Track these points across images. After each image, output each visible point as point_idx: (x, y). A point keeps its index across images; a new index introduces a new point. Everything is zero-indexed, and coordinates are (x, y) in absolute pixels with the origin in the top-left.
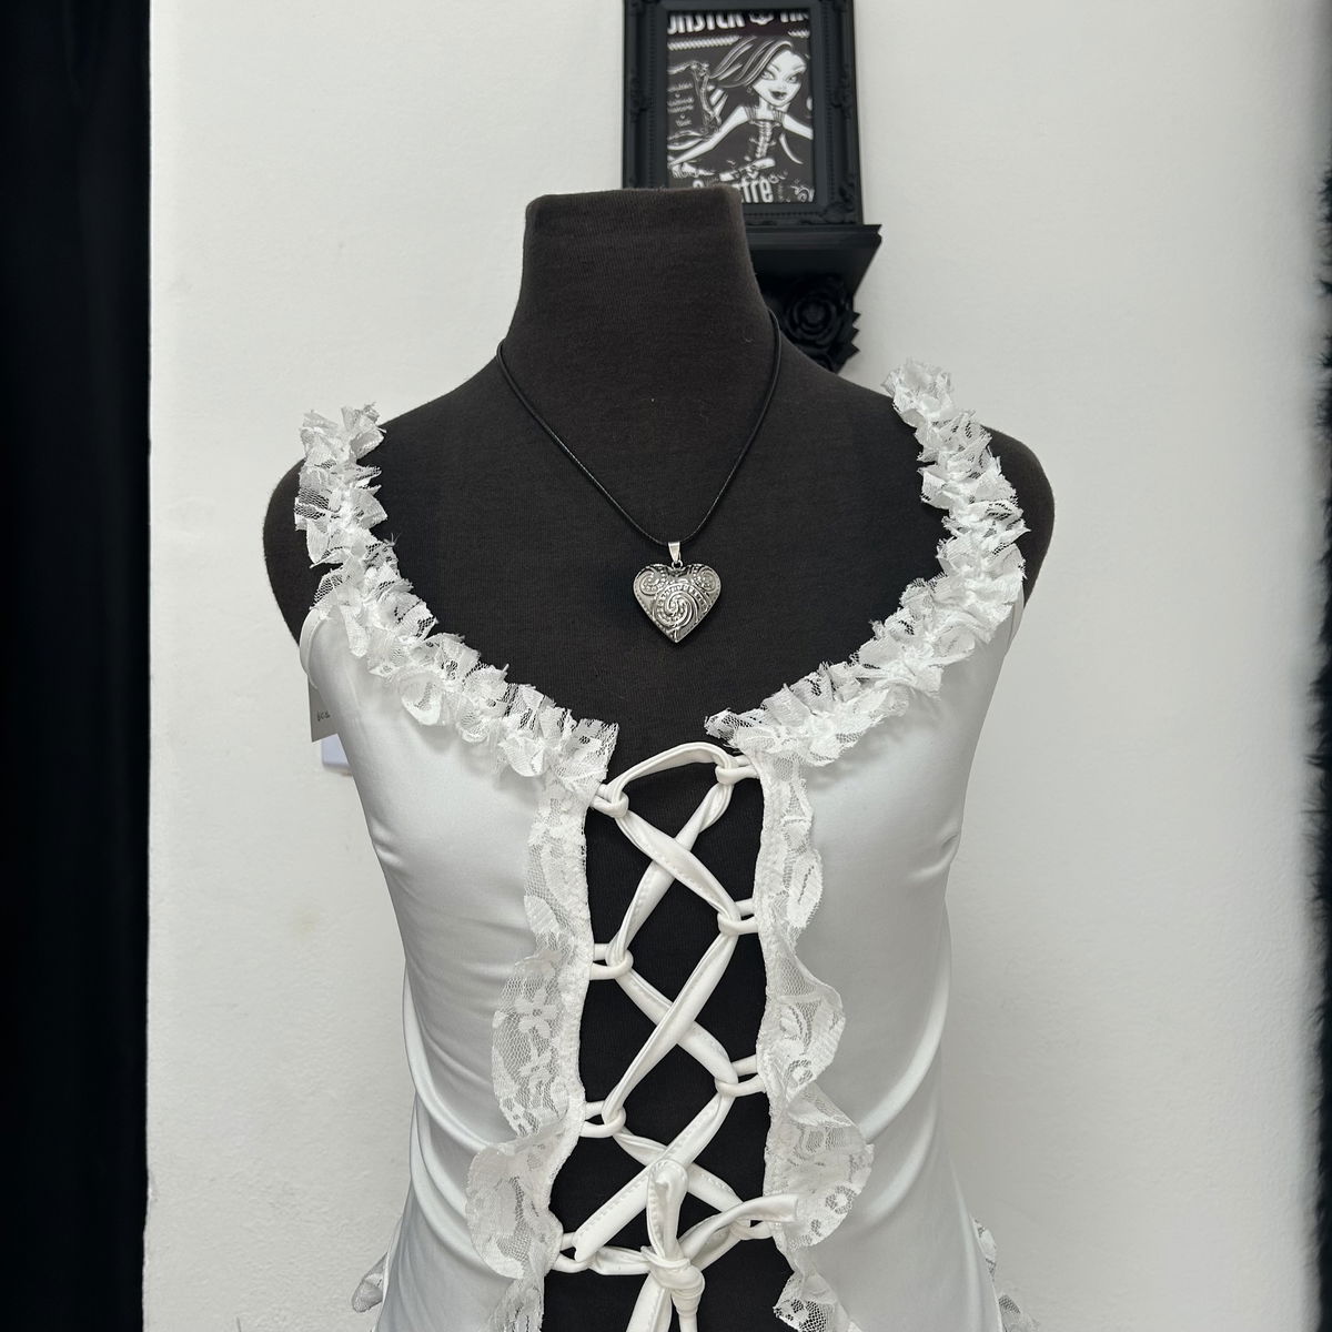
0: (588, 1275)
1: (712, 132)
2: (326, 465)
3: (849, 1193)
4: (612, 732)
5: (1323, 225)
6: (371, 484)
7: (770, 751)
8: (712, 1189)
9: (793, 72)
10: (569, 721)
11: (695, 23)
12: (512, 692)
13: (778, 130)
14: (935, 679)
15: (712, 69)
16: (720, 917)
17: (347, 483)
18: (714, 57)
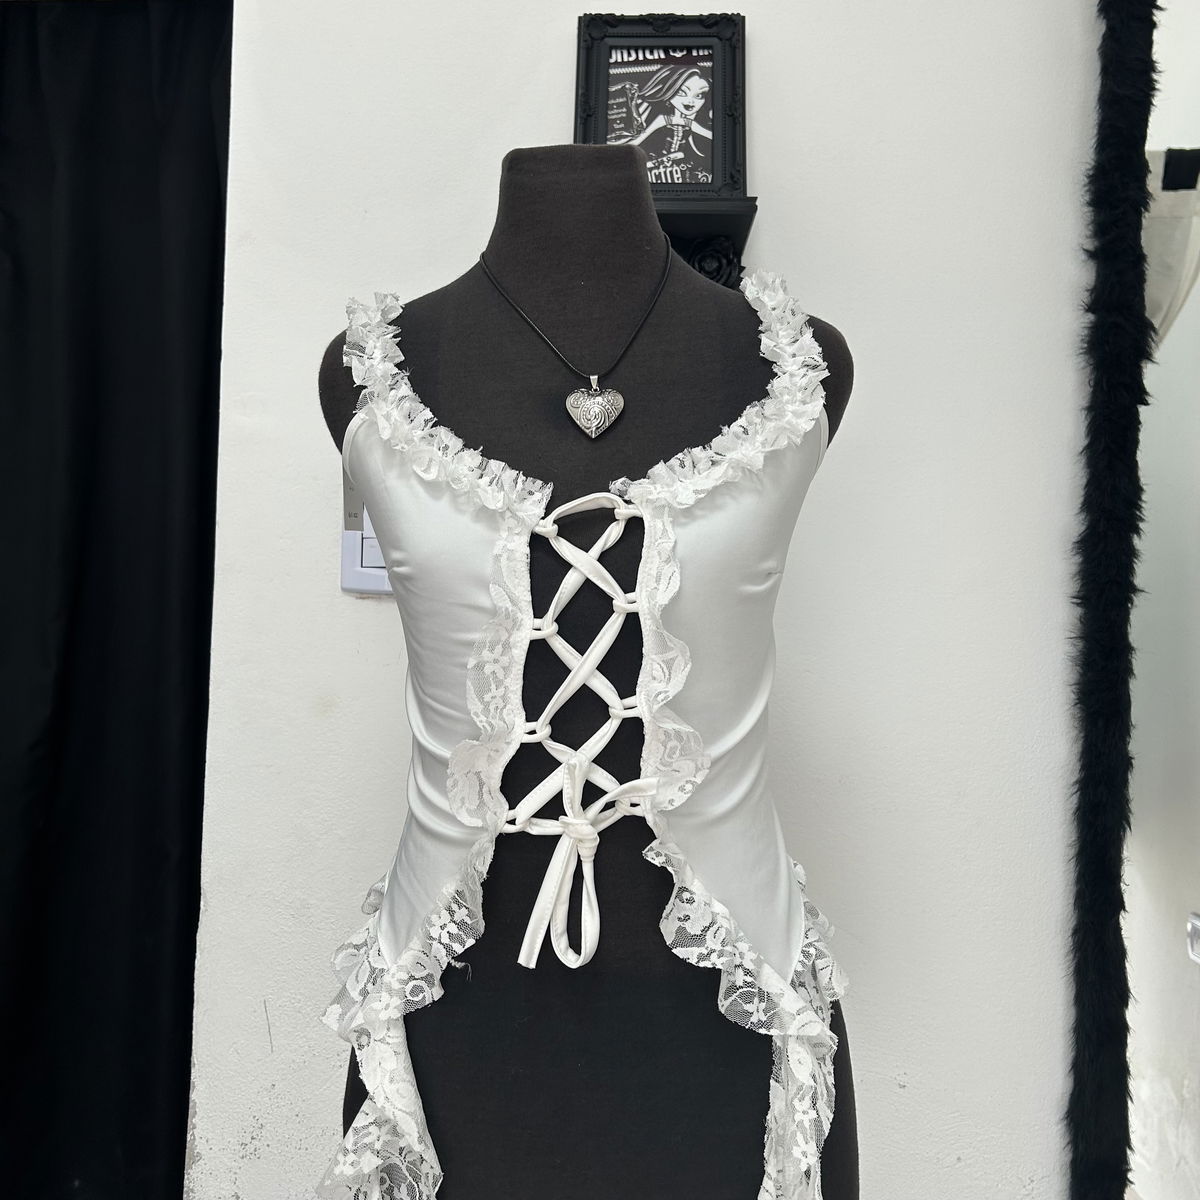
0: (523, 835)
1: (639, 133)
2: (364, 326)
3: (693, 783)
4: (549, 490)
5: (1087, 209)
6: (395, 337)
7: (650, 497)
8: (603, 779)
9: (701, 91)
10: (522, 478)
11: (629, 55)
12: (484, 463)
13: (688, 133)
14: (759, 462)
15: (640, 89)
16: (614, 602)
17: (378, 338)
18: (643, 79)
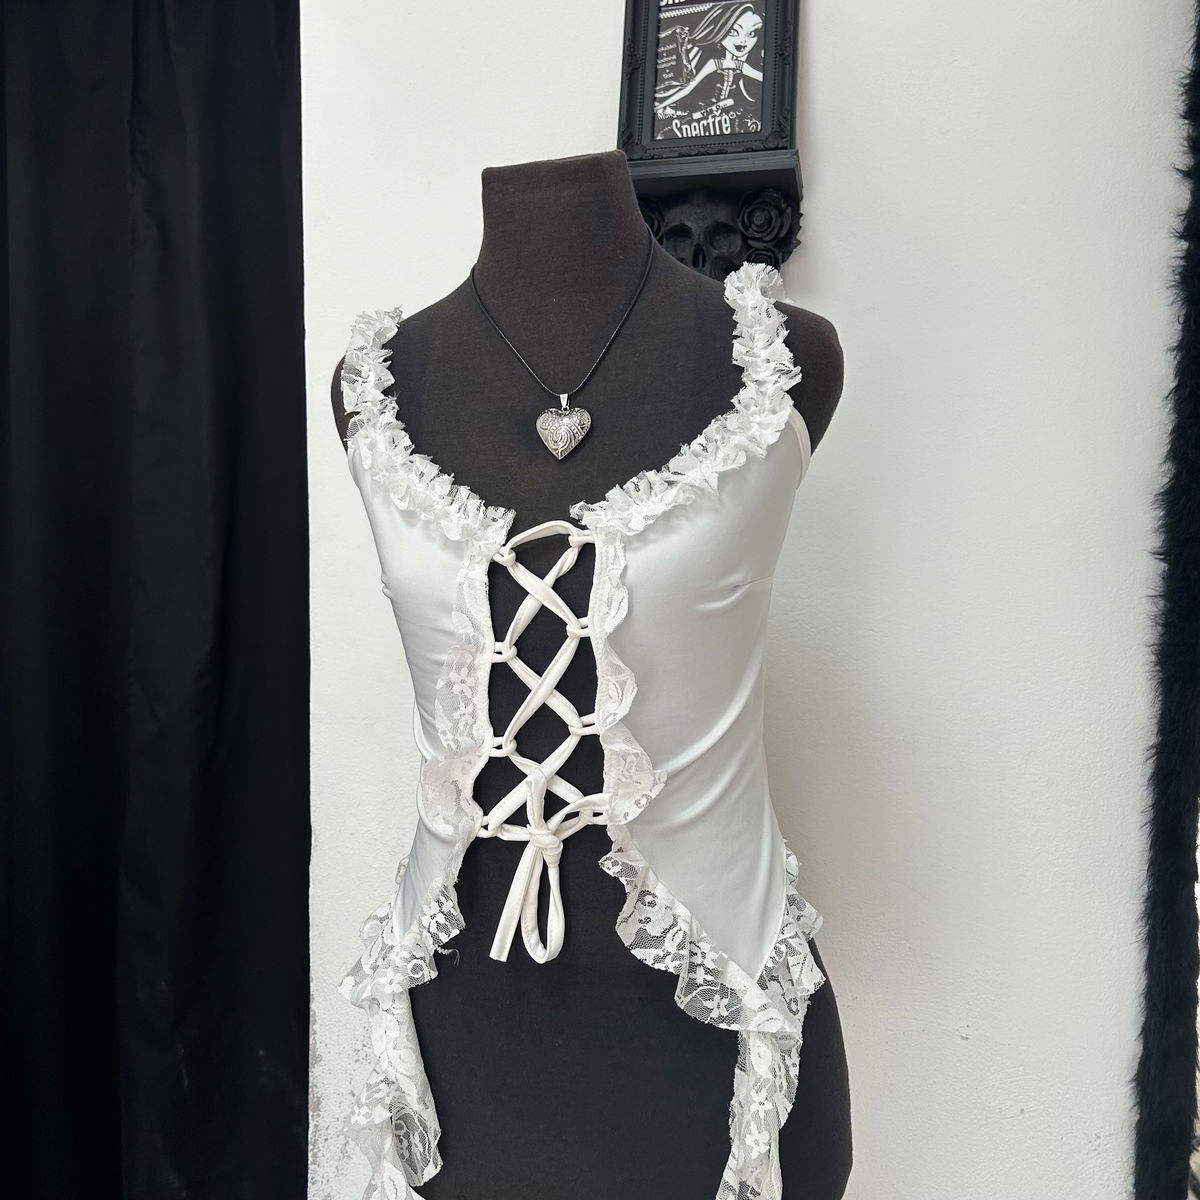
0: (495, 840)
1: (688, 81)
4: (511, 516)
10: (483, 508)
14: (714, 481)
17: (372, 360)
